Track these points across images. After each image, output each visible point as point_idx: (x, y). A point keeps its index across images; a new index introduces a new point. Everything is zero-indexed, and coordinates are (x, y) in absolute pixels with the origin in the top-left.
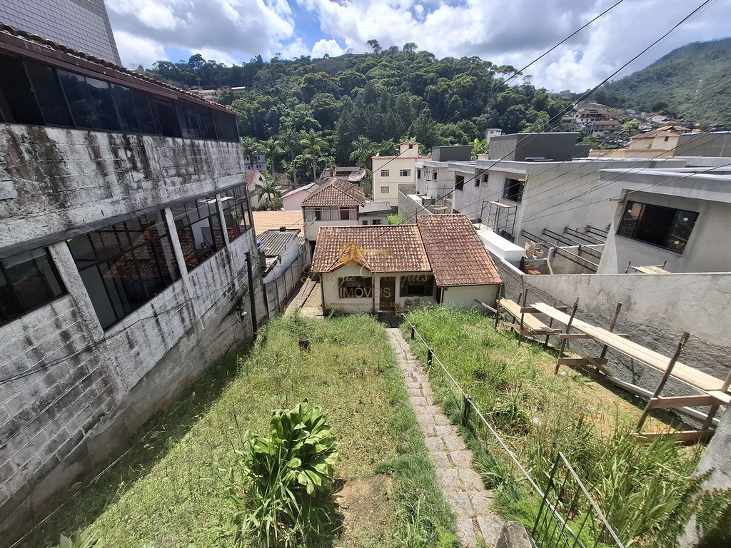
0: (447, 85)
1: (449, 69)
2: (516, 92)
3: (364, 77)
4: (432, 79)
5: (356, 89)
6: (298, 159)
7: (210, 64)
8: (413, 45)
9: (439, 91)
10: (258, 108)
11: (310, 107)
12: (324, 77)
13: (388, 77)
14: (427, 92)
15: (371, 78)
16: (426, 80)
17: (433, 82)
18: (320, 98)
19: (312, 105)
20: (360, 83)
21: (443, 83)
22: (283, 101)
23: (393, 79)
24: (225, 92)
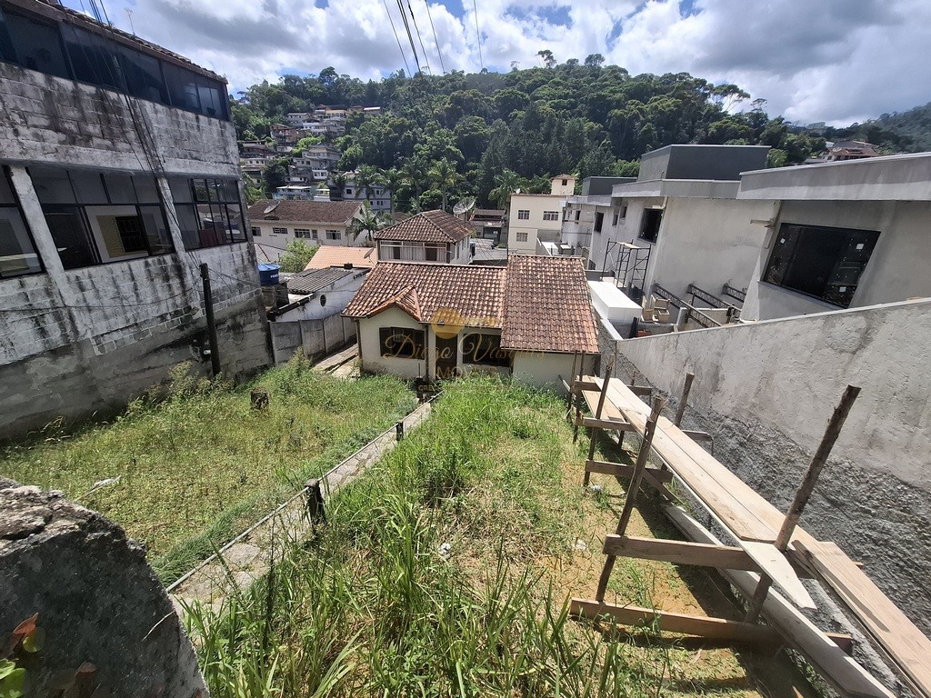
0: (638, 109)
1: (644, 89)
2: (738, 122)
3: (527, 96)
4: (618, 101)
5: (516, 112)
6: (425, 195)
7: (342, 79)
8: (599, 57)
9: (626, 117)
10: (390, 132)
11: (453, 133)
12: (475, 95)
13: (560, 97)
14: (610, 118)
15: (537, 98)
16: (611, 102)
17: (619, 105)
18: (467, 122)
19: (456, 131)
20: (521, 104)
21: (633, 106)
22: (421, 124)
23: (566, 101)
24: (355, 113)
